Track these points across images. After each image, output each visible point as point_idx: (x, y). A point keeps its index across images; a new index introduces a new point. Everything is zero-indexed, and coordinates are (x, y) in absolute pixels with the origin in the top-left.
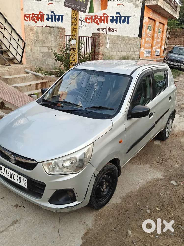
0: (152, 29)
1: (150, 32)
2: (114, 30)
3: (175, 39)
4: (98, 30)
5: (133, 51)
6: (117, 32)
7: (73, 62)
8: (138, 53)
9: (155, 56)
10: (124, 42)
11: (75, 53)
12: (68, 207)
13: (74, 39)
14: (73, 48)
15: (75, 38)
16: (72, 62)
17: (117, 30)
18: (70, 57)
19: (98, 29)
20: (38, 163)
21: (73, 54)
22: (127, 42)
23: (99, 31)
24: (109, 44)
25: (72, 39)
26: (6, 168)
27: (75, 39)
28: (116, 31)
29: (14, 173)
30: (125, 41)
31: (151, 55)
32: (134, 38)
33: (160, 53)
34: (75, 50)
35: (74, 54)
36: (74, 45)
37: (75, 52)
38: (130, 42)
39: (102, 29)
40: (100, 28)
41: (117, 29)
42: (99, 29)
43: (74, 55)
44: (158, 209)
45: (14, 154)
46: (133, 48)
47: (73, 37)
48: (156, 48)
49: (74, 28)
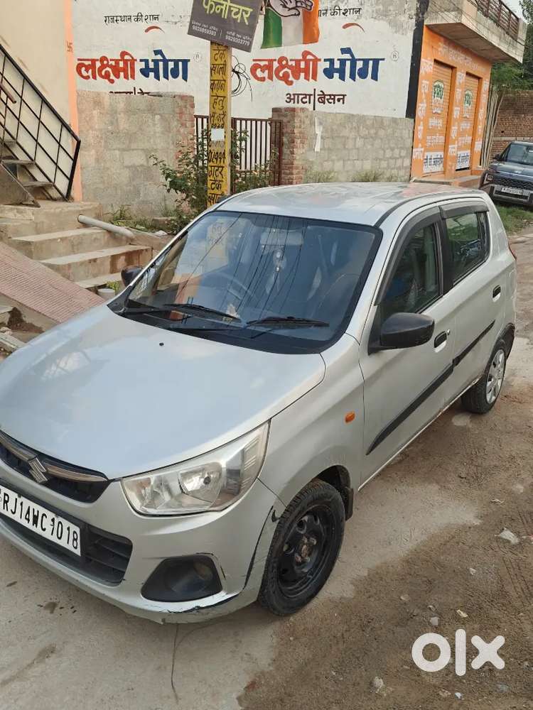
0: (445, 94)
1: (440, 102)
2: (337, 97)
4: (288, 100)
5: (391, 158)
6: (343, 103)
7: (216, 191)
8: (407, 162)
9: (457, 170)
10: (364, 132)
11: (223, 167)
12: (199, 608)
13: (218, 127)
14: (217, 153)
15: (222, 122)
16: (212, 192)
17: (343, 99)
18: (209, 178)
19: (288, 96)
20: (109, 482)
21: (216, 168)
22: (372, 131)
23: (292, 101)
24: (322, 138)
25: (215, 126)
27: (222, 128)
28: (341, 101)
29: (42, 510)
30: (367, 129)
31: (445, 166)
32: (394, 120)
33: (471, 161)
34: (221, 158)
35: (220, 169)
36: (218, 142)
37: (222, 164)
38: (382, 133)
39: (301, 97)
40: (294, 95)
41: (344, 96)
42: (292, 97)
43: (220, 173)
44: (464, 615)
45: (41, 456)
46: (392, 149)
47: (216, 122)
48: (459, 148)
49: (218, 97)
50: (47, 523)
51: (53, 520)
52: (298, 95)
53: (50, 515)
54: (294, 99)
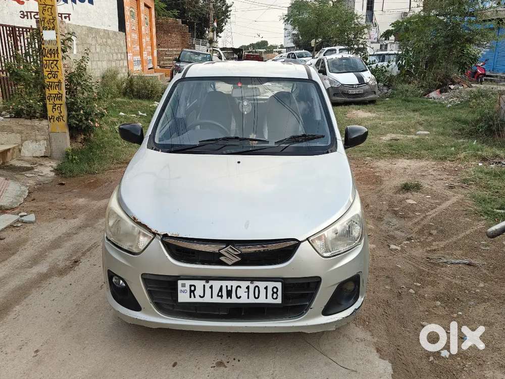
0: (136, 16)
1: (135, 21)
2: (63, 16)
3: (166, 38)
4: (22, 16)
5: (117, 60)
6: (69, 20)
7: (52, 80)
8: (126, 64)
9: (149, 69)
11: (57, 61)
12: (356, 309)
13: (49, 29)
14: (51, 50)
15: (53, 25)
16: (50, 80)
17: (69, 17)
18: (45, 70)
19: (22, 13)
20: (300, 242)
21: (51, 62)
23: (26, 17)
24: (77, 44)
25: (45, 28)
26: (207, 282)
27: (53, 30)
28: (68, 18)
29: (235, 284)
30: (101, 38)
31: (143, 66)
32: (115, 33)
33: (153, 64)
34: (54, 54)
35: (55, 62)
36: (50, 42)
37: (56, 58)
38: (109, 42)
39: (33, 14)
40: (27, 12)
41: (69, 14)
42: (25, 14)
43: (55, 65)
46: (117, 54)
47: (46, 25)
49: (46, 5)
50: (242, 292)
51: (248, 288)
52: (31, 12)
53: (244, 284)
54: (27, 16)
